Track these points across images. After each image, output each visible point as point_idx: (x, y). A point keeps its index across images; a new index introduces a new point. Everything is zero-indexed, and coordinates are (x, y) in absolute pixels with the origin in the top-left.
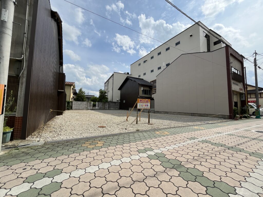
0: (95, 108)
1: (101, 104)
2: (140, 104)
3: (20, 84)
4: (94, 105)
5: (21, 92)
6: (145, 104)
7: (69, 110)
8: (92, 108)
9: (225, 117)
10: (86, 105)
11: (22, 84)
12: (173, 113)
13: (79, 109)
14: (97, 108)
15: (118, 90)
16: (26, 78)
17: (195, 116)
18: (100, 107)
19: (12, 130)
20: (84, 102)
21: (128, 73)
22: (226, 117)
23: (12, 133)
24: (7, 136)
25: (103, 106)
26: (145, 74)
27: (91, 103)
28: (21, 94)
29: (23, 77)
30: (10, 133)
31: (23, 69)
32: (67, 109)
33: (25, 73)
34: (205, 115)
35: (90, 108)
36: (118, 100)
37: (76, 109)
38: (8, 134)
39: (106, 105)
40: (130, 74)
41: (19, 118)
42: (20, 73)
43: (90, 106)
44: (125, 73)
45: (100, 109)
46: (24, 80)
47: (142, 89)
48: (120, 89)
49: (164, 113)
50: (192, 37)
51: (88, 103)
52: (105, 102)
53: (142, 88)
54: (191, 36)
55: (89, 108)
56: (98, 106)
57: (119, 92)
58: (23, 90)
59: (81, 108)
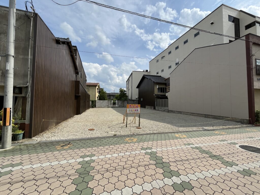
0: (115, 106)
1: (120, 102)
2: (129, 109)
3: (27, 103)
4: (114, 104)
5: (28, 107)
6: (135, 109)
7: (93, 108)
8: (112, 106)
9: (243, 121)
10: (107, 103)
11: (28, 102)
12: (186, 113)
13: (101, 107)
14: (117, 106)
15: (137, 88)
16: (30, 98)
17: (209, 118)
18: (119, 104)
19: (23, 132)
20: (105, 101)
21: (147, 71)
22: (245, 121)
23: (24, 134)
24: (20, 136)
25: (122, 104)
26: (163, 71)
27: (111, 102)
28: (28, 109)
29: (29, 97)
30: (22, 135)
31: (28, 92)
32: (92, 107)
33: (30, 95)
34: (220, 117)
35: (111, 106)
36: (137, 97)
37: (99, 107)
38: (20, 135)
39: (125, 103)
40: (149, 71)
41: (27, 124)
42: (27, 95)
43: (111, 104)
44: (144, 70)
45: (120, 106)
46: (30, 99)
47: (158, 88)
48: (138, 87)
49: (178, 112)
50: (213, 25)
51: (108, 102)
52: (124, 100)
53: (158, 86)
54: (212, 23)
55: (109, 106)
56: (118, 104)
57: (137, 89)
58: (29, 107)
59: (103, 106)
